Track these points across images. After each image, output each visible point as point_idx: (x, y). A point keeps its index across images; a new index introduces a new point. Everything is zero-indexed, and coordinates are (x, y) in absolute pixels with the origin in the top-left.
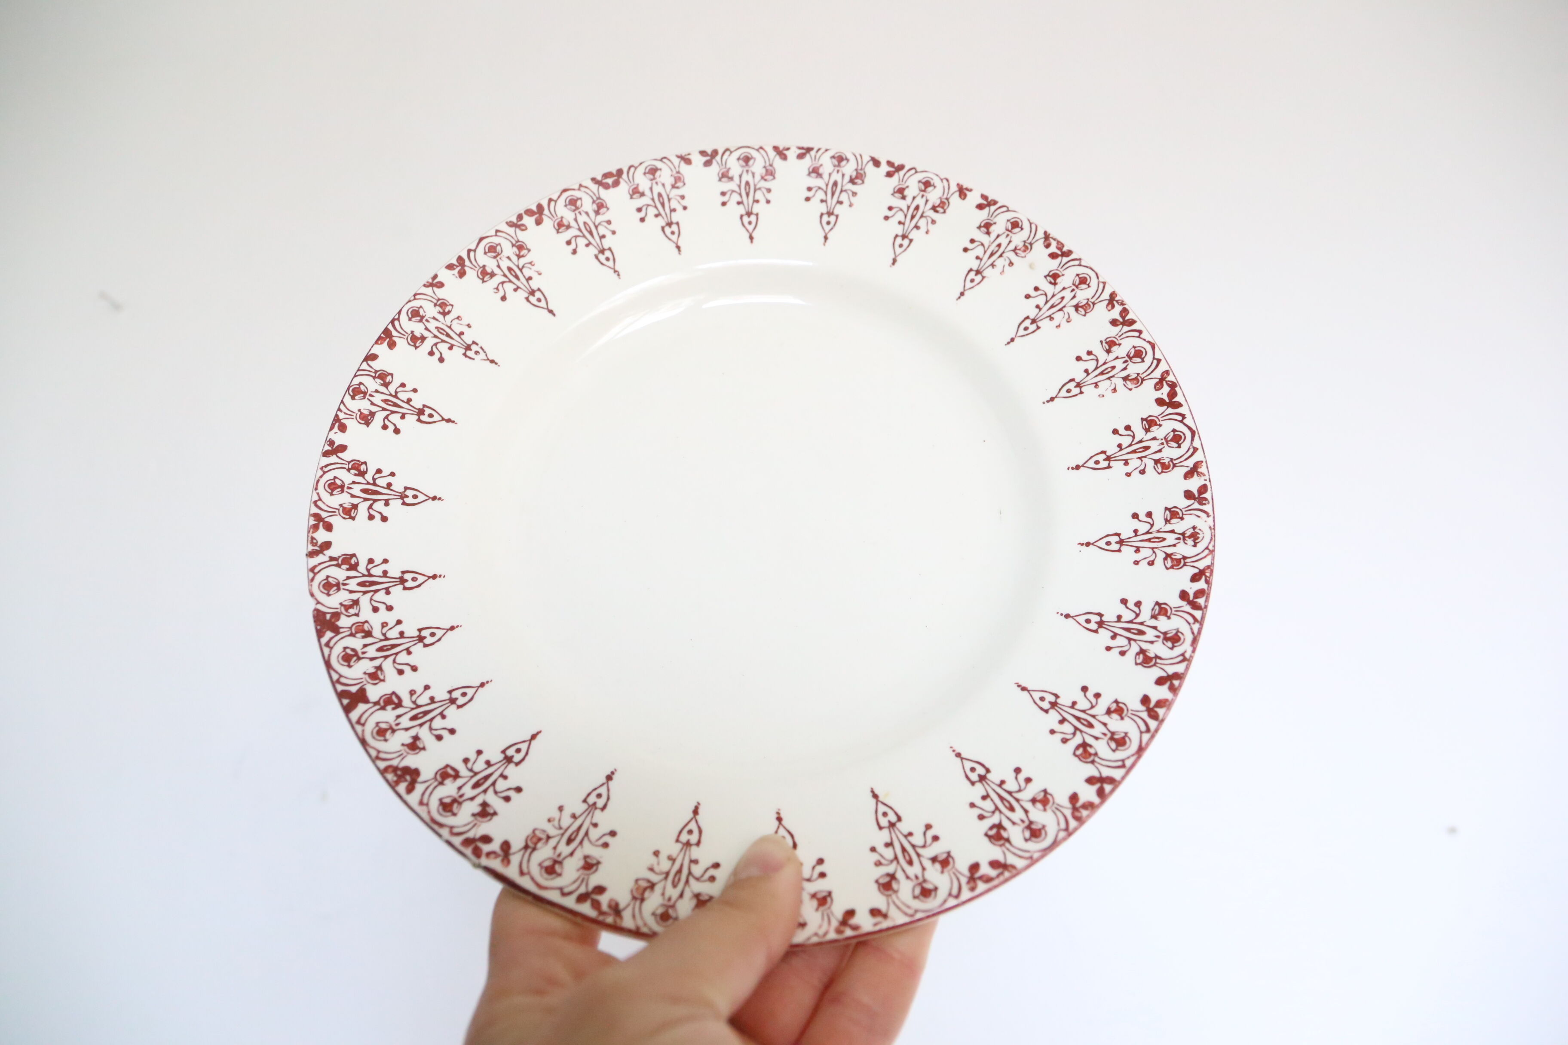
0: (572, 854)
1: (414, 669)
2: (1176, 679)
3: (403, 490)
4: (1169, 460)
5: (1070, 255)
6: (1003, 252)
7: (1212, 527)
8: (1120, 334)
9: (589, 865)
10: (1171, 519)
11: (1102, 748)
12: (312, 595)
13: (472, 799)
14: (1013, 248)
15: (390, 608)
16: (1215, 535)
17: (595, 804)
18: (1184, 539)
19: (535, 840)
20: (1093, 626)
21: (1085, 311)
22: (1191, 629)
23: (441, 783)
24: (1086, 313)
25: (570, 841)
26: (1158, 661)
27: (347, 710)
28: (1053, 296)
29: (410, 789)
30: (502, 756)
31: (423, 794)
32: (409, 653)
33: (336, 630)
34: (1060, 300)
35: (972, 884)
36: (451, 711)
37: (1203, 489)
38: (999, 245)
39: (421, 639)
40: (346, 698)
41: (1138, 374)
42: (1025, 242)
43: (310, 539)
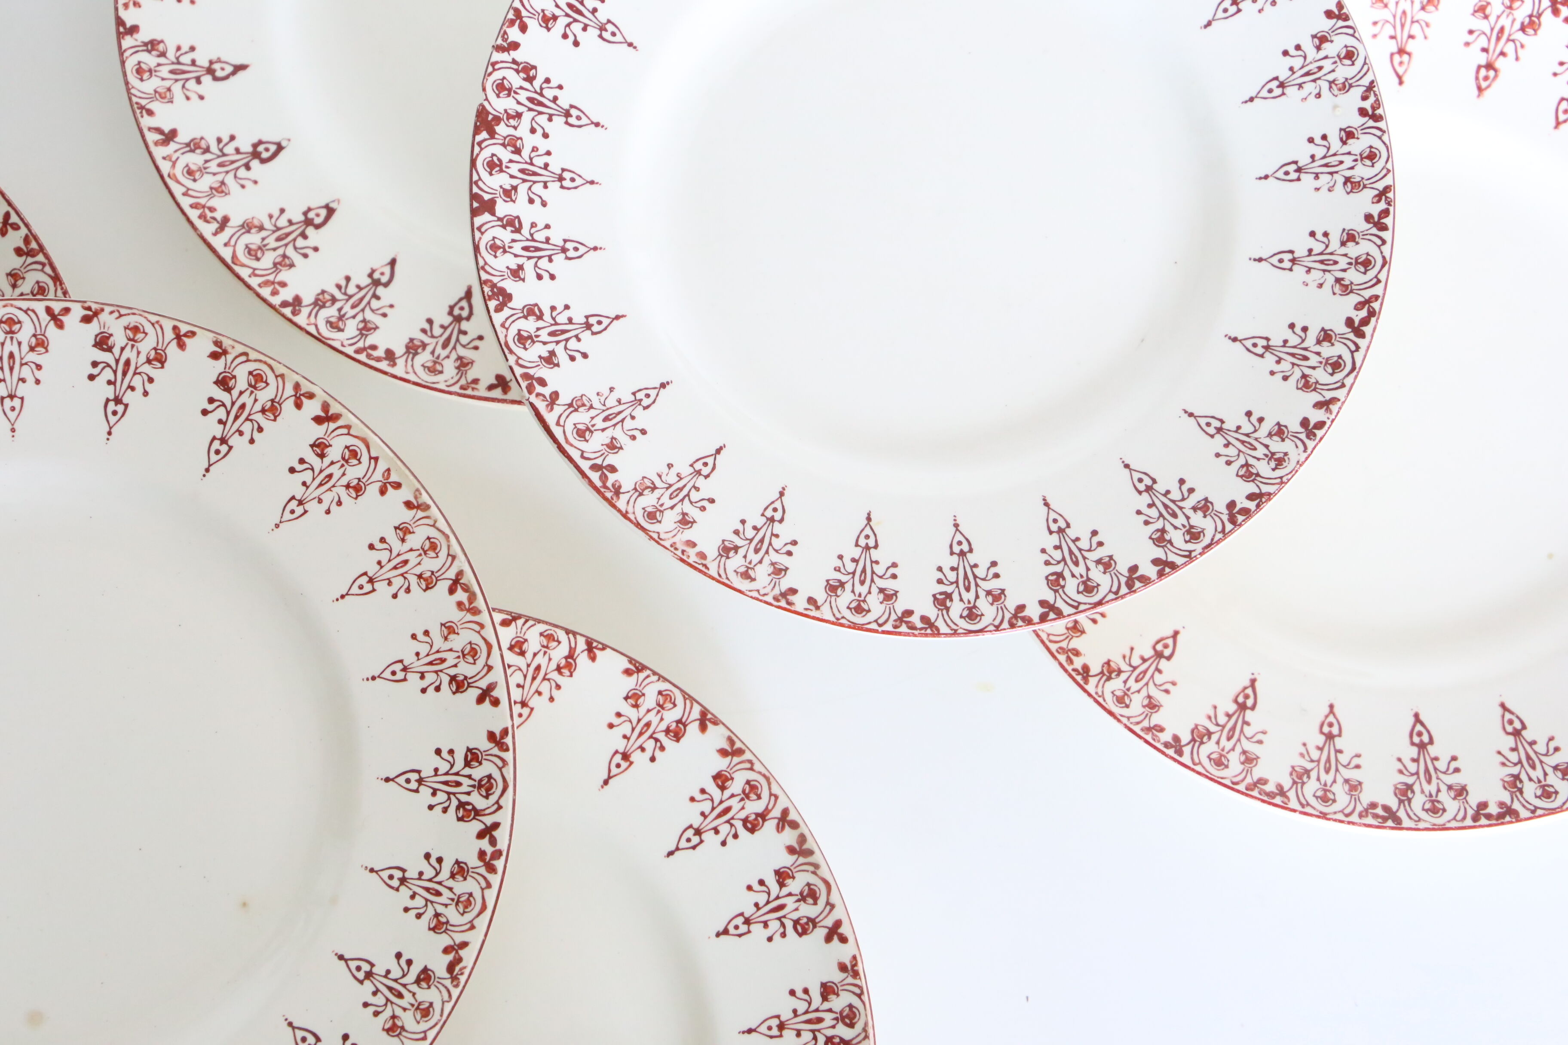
0: (603, 430)
1: (544, 204)
2: (1169, 568)
3: (605, 21)
4: (1315, 381)
5: (1379, 121)
6: (1319, 78)
7: (1300, 463)
8: (1366, 233)
9: (613, 446)
10: (1275, 435)
11: (1071, 586)
12: (484, 90)
13: (545, 343)
14: (1331, 79)
15: (546, 136)
16: (1297, 471)
17: (641, 400)
18: (1270, 459)
19: (579, 403)
20: (1141, 487)
21: (1352, 188)
22: (1214, 536)
23: (526, 317)
24: (1351, 191)
25: (606, 419)
26: (1169, 546)
27: (474, 213)
28: (1335, 155)
29: (498, 309)
30: (584, 320)
31: (507, 319)
32: (546, 187)
33: (492, 134)
34: (1337, 163)
35: (898, 623)
36: (559, 258)
37: (1320, 425)
38: (1320, 68)
39: (561, 179)
40: (477, 202)
41: (1352, 283)
42: (1347, 79)
43: (502, 32)
